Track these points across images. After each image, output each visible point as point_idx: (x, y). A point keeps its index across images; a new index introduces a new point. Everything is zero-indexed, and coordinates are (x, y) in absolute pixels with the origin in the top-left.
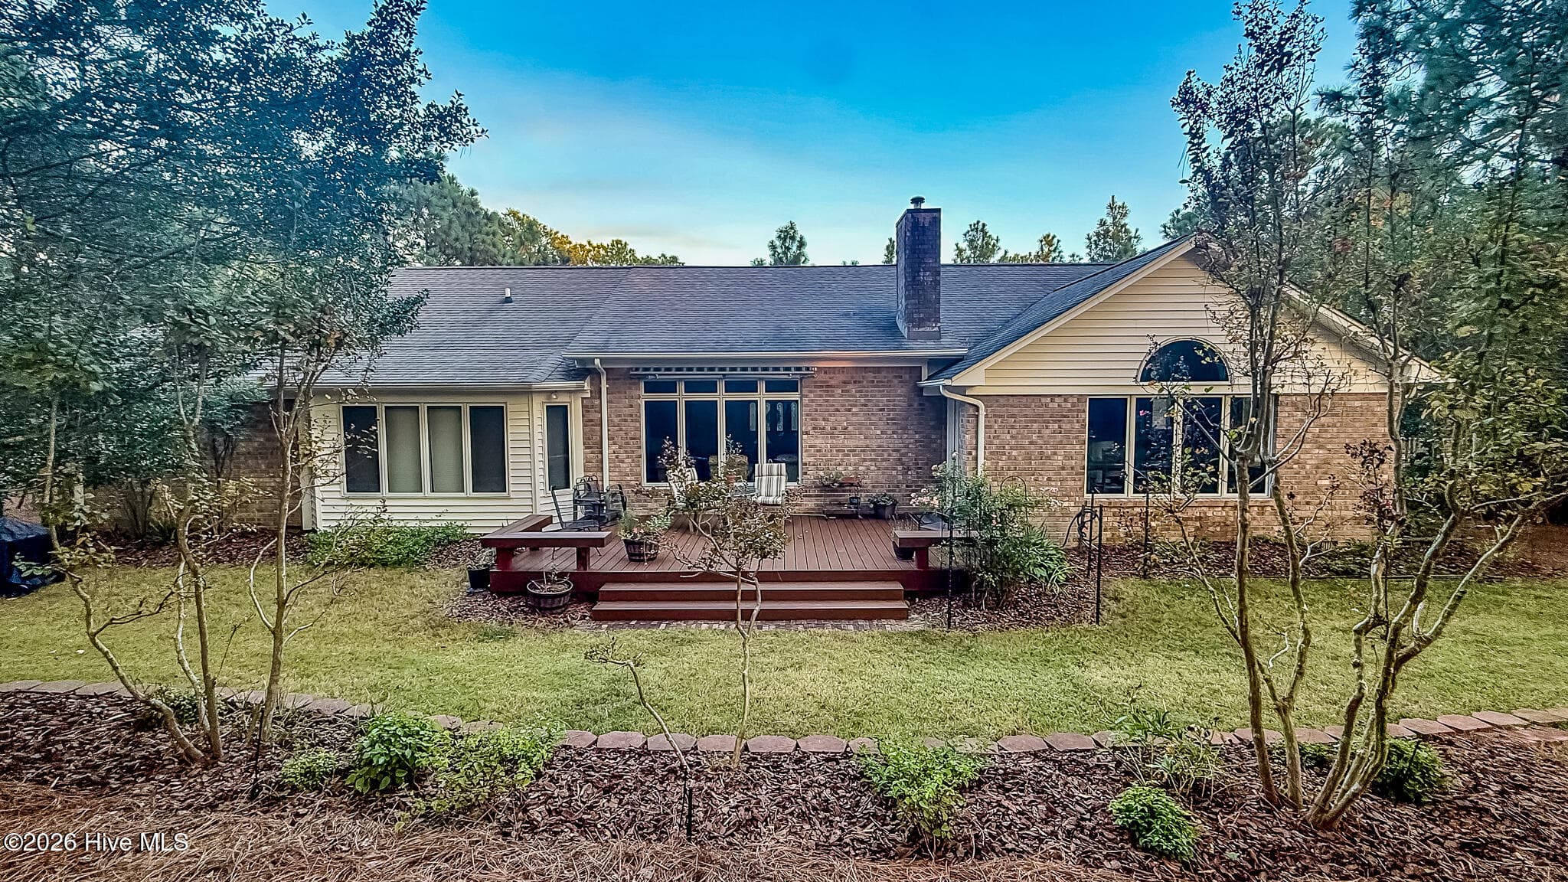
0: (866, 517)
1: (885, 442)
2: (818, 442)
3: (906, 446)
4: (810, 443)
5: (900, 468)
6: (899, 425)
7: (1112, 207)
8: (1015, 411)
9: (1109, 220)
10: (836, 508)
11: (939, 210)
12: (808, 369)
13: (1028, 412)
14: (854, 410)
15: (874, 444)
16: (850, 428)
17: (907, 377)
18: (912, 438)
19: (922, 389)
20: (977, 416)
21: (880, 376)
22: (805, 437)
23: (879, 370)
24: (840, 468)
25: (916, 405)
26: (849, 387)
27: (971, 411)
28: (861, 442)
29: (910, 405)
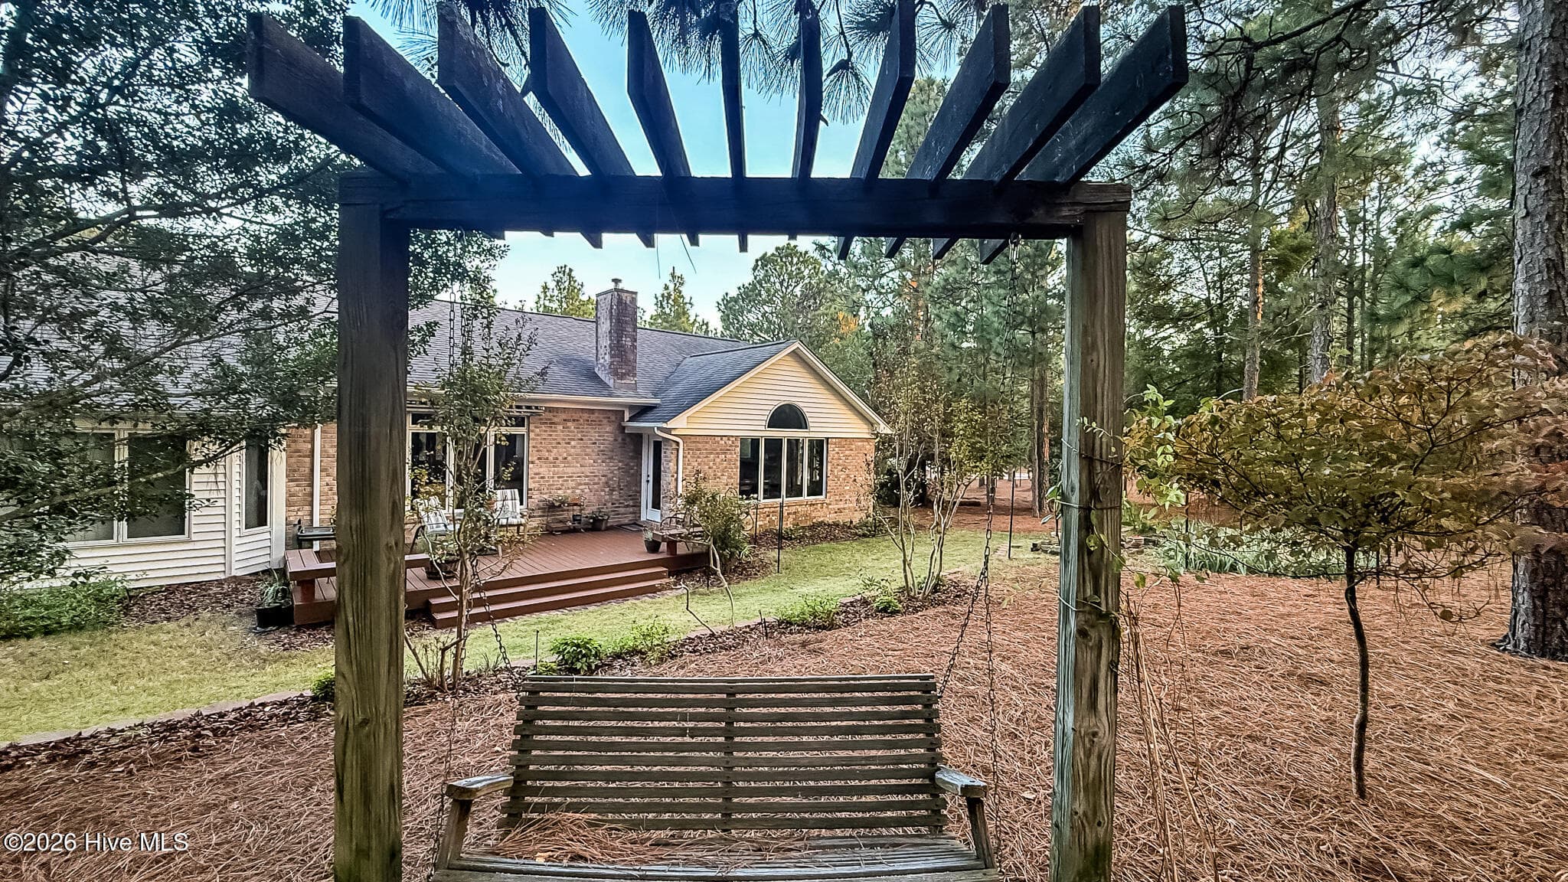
0: (587, 530)
1: (595, 469)
2: (541, 470)
3: (612, 472)
4: (535, 472)
5: (607, 489)
6: (607, 455)
7: (673, 275)
8: (700, 446)
9: (671, 286)
10: (561, 525)
11: (636, 293)
12: (537, 408)
13: (708, 446)
14: (573, 443)
15: (587, 471)
16: (569, 458)
17: (613, 418)
18: (616, 465)
19: (624, 428)
20: (678, 450)
21: (593, 417)
22: (531, 466)
23: (592, 411)
24: (560, 492)
25: (620, 439)
26: (569, 424)
27: (674, 446)
28: (578, 470)
29: (616, 440)
